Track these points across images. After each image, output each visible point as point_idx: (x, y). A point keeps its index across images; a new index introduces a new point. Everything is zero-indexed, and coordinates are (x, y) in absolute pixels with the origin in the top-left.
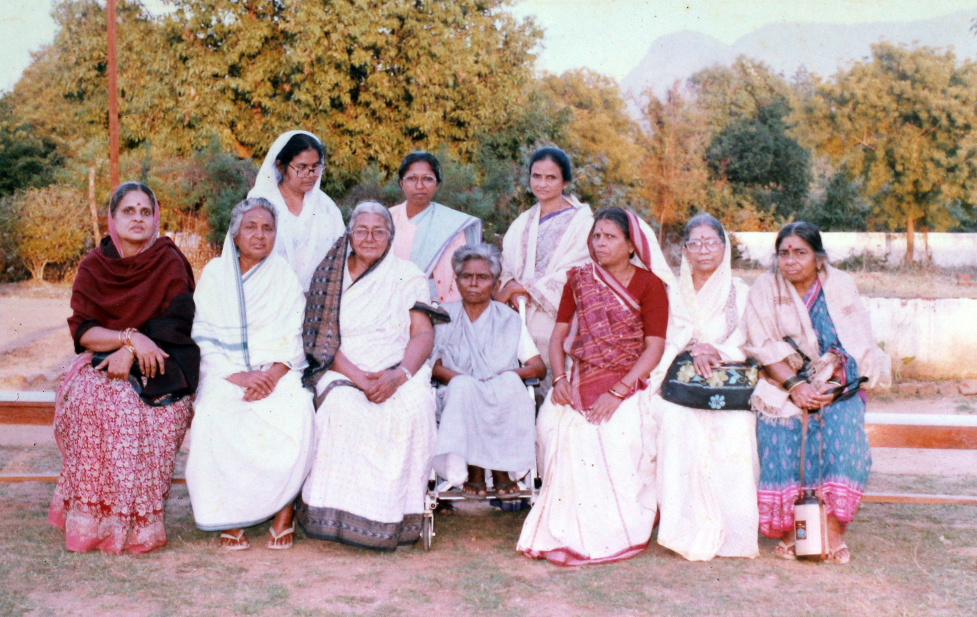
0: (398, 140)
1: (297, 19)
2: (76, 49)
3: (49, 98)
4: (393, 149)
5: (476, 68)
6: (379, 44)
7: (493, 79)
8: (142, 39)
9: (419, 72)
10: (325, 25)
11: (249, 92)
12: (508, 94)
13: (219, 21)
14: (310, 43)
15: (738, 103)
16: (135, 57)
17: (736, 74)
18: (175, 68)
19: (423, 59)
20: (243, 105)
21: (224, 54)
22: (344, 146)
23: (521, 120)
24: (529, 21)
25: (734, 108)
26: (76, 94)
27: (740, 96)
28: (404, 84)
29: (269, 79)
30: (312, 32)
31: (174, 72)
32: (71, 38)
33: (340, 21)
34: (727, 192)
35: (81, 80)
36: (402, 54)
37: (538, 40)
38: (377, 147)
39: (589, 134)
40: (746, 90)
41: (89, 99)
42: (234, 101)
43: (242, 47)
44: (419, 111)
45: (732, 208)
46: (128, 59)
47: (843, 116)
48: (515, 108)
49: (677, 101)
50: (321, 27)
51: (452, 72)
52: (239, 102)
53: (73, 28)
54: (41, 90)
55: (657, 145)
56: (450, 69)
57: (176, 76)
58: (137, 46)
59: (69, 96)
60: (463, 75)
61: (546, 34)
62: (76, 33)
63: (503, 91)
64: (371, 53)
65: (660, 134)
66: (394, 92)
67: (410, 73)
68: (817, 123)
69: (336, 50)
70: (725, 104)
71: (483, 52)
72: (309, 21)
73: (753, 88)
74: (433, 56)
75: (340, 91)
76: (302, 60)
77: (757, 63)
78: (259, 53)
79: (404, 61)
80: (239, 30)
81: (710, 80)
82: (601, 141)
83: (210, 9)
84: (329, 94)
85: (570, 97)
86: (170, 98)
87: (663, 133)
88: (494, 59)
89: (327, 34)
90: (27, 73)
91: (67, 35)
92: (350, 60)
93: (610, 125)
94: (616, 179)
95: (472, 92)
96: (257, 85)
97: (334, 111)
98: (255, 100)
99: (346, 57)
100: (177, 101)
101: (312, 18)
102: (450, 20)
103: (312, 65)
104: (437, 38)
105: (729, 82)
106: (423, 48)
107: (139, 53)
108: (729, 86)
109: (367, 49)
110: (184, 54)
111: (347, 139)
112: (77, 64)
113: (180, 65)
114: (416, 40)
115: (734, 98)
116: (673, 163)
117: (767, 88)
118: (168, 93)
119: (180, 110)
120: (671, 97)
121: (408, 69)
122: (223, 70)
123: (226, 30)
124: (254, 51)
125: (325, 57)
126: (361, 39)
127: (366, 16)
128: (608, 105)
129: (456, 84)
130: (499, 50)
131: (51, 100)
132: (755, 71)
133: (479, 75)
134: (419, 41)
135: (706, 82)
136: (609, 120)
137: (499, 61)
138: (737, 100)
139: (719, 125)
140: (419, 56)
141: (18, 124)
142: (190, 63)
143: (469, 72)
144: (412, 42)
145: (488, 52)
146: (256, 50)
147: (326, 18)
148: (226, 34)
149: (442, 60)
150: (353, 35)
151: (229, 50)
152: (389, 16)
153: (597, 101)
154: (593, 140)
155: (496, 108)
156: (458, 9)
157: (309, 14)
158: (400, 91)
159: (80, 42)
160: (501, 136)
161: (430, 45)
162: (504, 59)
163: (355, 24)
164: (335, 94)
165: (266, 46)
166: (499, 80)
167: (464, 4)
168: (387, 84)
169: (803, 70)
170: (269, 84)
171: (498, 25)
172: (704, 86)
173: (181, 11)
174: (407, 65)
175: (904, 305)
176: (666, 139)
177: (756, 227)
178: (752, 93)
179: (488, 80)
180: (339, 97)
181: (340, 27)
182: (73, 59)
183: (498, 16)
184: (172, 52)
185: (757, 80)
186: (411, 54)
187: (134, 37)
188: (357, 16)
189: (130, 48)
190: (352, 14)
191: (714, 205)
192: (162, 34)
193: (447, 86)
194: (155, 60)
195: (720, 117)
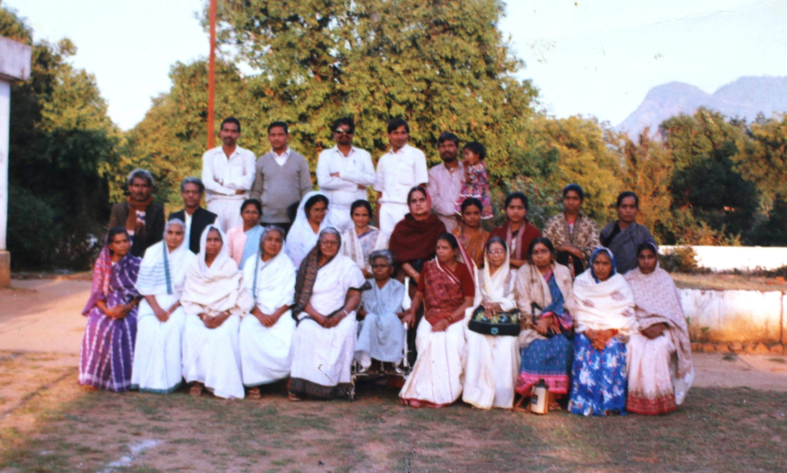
1: (351, 82)
2: (187, 101)
3: (164, 133)
5: (485, 119)
6: (412, 100)
7: (498, 127)
8: (235, 95)
9: (441, 121)
10: (371, 86)
11: (313, 135)
12: (509, 138)
13: (293, 82)
14: (360, 100)
15: (699, 145)
16: (229, 107)
17: (697, 122)
18: (258, 116)
19: (445, 112)
20: (309, 144)
21: (295, 106)
23: (519, 158)
24: (527, 83)
25: (695, 149)
26: (185, 134)
27: (700, 140)
28: (430, 130)
29: (329, 126)
30: (362, 92)
31: (257, 118)
32: (183, 93)
33: (382, 83)
34: (689, 215)
35: (189, 124)
36: (429, 108)
37: (534, 98)
39: (577, 168)
40: (705, 135)
41: (195, 137)
42: (302, 141)
43: (309, 101)
45: (693, 227)
46: (224, 109)
47: (776, 156)
48: (515, 149)
49: (646, 143)
50: (368, 88)
51: (467, 122)
52: (306, 142)
53: (185, 85)
54: (158, 127)
55: (631, 177)
56: (464, 119)
57: (259, 122)
58: (232, 99)
59: (180, 135)
60: (475, 124)
61: (540, 93)
62: (188, 89)
63: (506, 136)
64: (405, 107)
65: (633, 168)
66: (423, 136)
67: (435, 122)
68: (757, 161)
69: (379, 105)
70: (689, 145)
71: (490, 107)
72: (359, 83)
73: (711, 133)
74: (452, 110)
75: (381, 134)
76: (353, 112)
77: (714, 112)
78: (322, 106)
79: (431, 113)
80: (307, 89)
81: (676, 127)
82: (586, 174)
83: (286, 73)
84: (373, 137)
85: (563, 139)
86: (254, 138)
87: (636, 168)
88: (499, 112)
89: (372, 93)
90: (149, 115)
91: (181, 91)
92: (389, 111)
93: (594, 161)
94: (598, 203)
95: (482, 136)
96: (319, 129)
97: (377, 150)
98: (318, 140)
99: (386, 109)
100: (260, 141)
101: (361, 81)
102: (466, 82)
103: (360, 115)
104: (455, 97)
105: (691, 127)
106: (445, 103)
107: (232, 105)
108: (691, 131)
109: (401, 104)
110: (266, 106)
112: (187, 112)
113: (263, 114)
114: (440, 98)
115: (695, 140)
116: (643, 190)
117: (722, 133)
118: (253, 134)
119: (261, 147)
120: (642, 139)
121: (434, 119)
122: (293, 118)
123: (297, 88)
124: (317, 104)
125: (370, 110)
126: (398, 97)
127: (402, 80)
128: (592, 146)
129: (469, 131)
130: (504, 105)
131: (166, 136)
132: (713, 120)
133: (487, 124)
134: (442, 98)
135: (674, 128)
136: (593, 158)
137: (503, 113)
138: (698, 142)
139: (683, 162)
140: (441, 109)
141: (142, 157)
142: (270, 113)
143: (479, 122)
144: (437, 99)
145: (495, 107)
146: (319, 104)
147: (372, 81)
148: (298, 92)
149: (459, 112)
150: (391, 93)
151: (299, 103)
152: (419, 80)
153: (585, 143)
154: (581, 173)
155: (500, 148)
156: (472, 75)
157: (359, 78)
158: (427, 135)
159: (189, 96)
160: (503, 170)
161: (450, 101)
162: (507, 112)
163: (393, 85)
164: (378, 137)
165: (328, 101)
166: (503, 127)
167: (477, 71)
168: (417, 130)
169: (761, 117)
170: (328, 129)
171: (504, 86)
172: (672, 131)
173: (265, 74)
174: (433, 116)
175: (703, 294)
176: (638, 173)
177: (711, 242)
178: (709, 137)
179: (495, 128)
180: (380, 139)
181: (382, 87)
182: (184, 108)
183: (504, 80)
184: (257, 104)
185: (714, 127)
186: (436, 107)
187: (230, 92)
188: (395, 80)
189: (226, 101)
190: (392, 78)
191: (679, 224)
192: (250, 91)
193: (463, 132)
194: (244, 109)
195: (684, 155)
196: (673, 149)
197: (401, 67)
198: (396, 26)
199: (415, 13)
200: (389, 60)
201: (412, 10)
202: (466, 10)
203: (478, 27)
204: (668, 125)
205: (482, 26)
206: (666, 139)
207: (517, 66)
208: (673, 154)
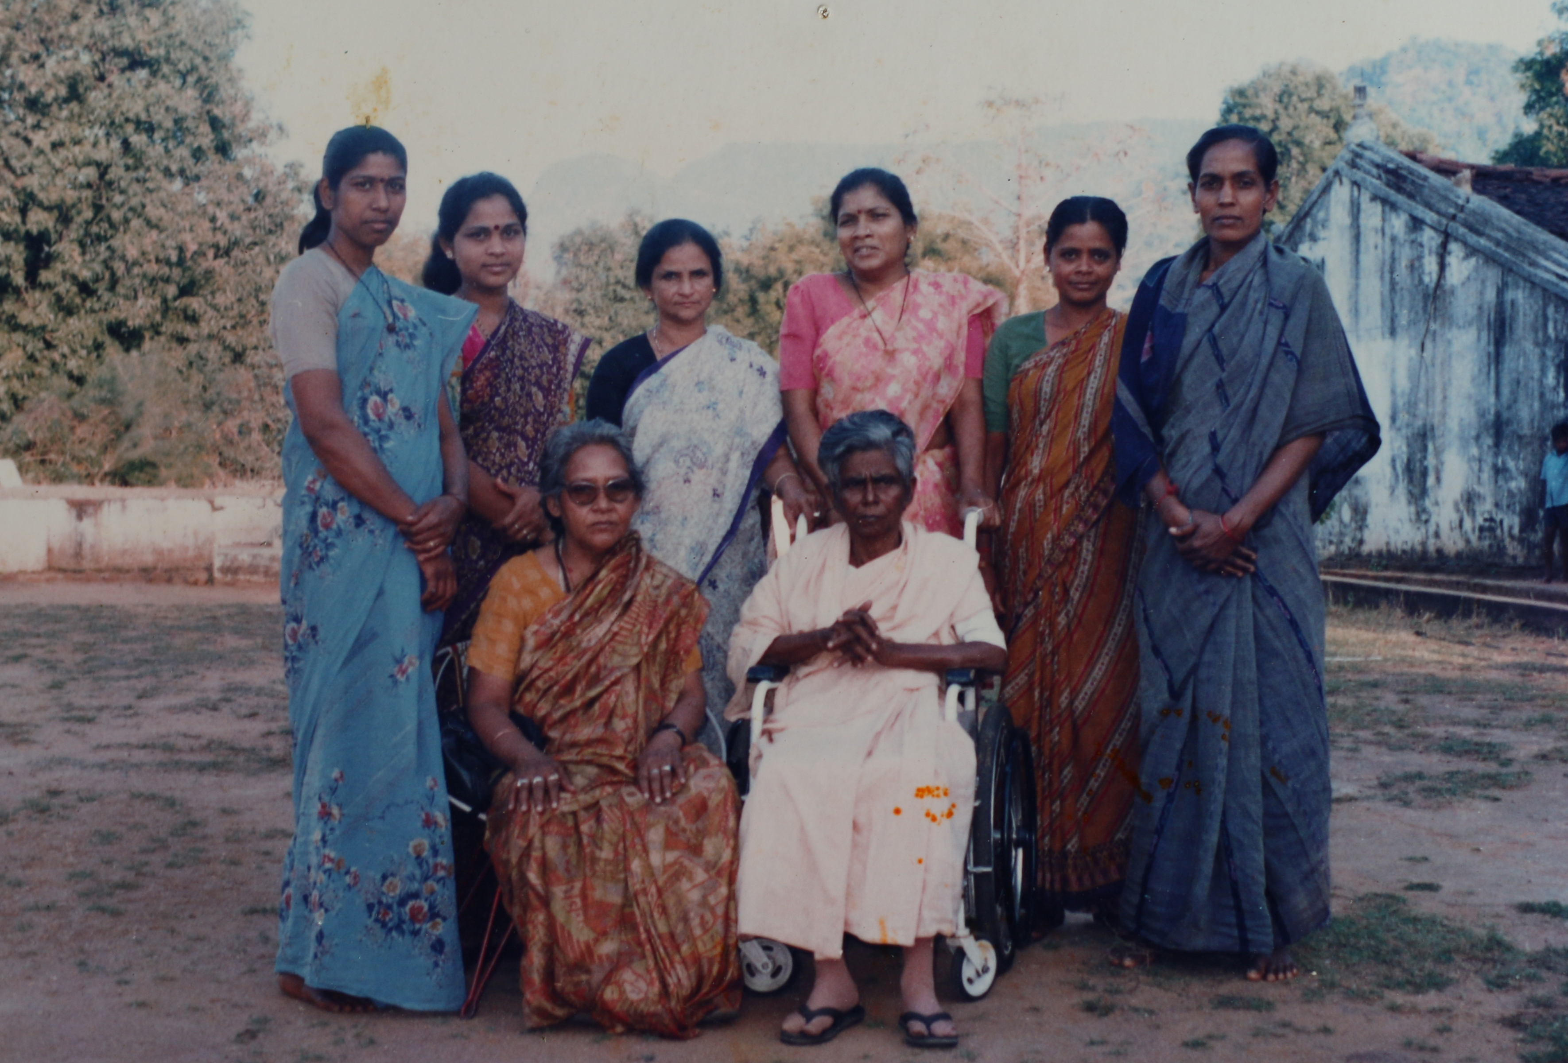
0: (95, 340)
4: (89, 353)
5: (210, 238)
6: (68, 201)
9: (127, 242)
12: (260, 275)
17: (622, 237)
19: (136, 223)
22: (14, 347)
24: (292, 170)
25: (619, 290)
28: (105, 257)
33: (9, 167)
36: (102, 215)
37: (305, 197)
38: (66, 350)
44: (126, 298)
51: (177, 243)
56: (172, 238)
60: (192, 247)
63: (253, 270)
64: (54, 214)
66: (90, 269)
67: (115, 243)
70: (608, 283)
71: (222, 215)
74: (148, 220)
75: (10, 267)
79: (105, 225)
81: (584, 247)
88: (239, 224)
95: (207, 272)
99: (18, 219)
102: (174, 168)
104: (154, 196)
105: (612, 248)
106: (133, 208)
108: (612, 255)
109: (48, 209)
111: (18, 337)
114: (123, 197)
115: (620, 273)
121: (112, 237)
126: (41, 196)
127: (49, 162)
129: (181, 260)
130: (249, 210)
133: (217, 248)
134: (127, 198)
135: (579, 249)
137: (247, 226)
138: (625, 277)
139: (597, 314)
140: (127, 219)
143: (200, 243)
144: (117, 199)
145: (231, 215)
149: (162, 225)
150: (29, 189)
152: (84, 163)
156: (186, 154)
158: (99, 268)
161: (143, 205)
162: (255, 224)
163: (31, 173)
166: (246, 254)
167: (196, 146)
168: (79, 259)
171: (247, 172)
172: (575, 255)
174: (111, 232)
179: (232, 255)
180: (7, 276)
183: (249, 161)
186: (116, 215)
188: (36, 161)
190: (28, 160)
193: (169, 263)
195: (599, 302)
196: (579, 290)
197: (47, 136)
198: (36, 57)
199: (74, 29)
200: (23, 120)
201: (68, 24)
202: (176, 27)
203: (198, 61)
204: (567, 243)
205: (206, 59)
206: (564, 272)
207: (273, 135)
208: (579, 301)
